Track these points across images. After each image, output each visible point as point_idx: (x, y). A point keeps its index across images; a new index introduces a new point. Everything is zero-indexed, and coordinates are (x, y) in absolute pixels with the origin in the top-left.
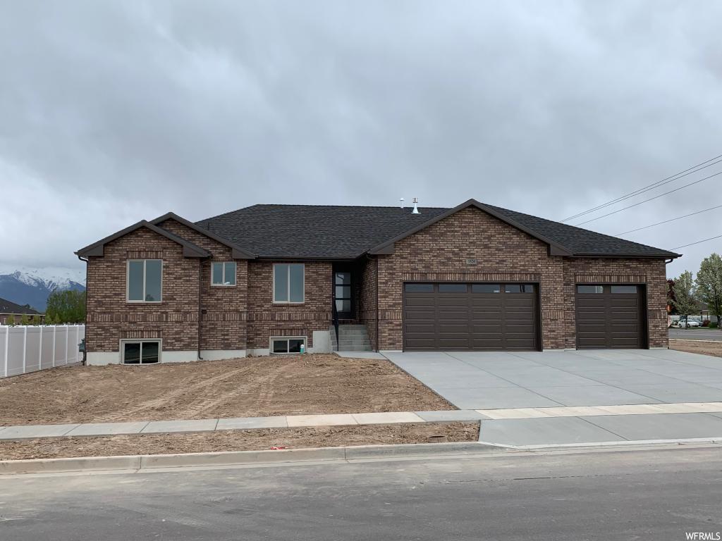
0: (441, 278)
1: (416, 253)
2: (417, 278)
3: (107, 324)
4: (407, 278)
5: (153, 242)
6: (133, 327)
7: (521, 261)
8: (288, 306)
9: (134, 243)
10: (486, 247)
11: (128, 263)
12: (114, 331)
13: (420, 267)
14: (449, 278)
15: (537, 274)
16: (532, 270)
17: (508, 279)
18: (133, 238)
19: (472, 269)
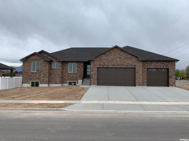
2: (101, 66)
6: (33, 78)
8: (72, 73)
10: (120, 58)
18: (33, 56)
19: (116, 64)
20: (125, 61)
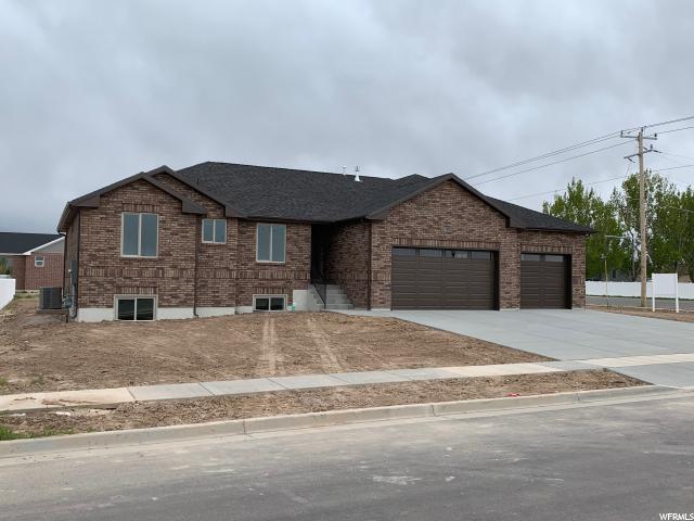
0: (423, 244)
1: (403, 220)
2: (404, 243)
3: (100, 279)
4: (396, 242)
5: (150, 196)
6: (128, 282)
7: (486, 231)
8: (270, 265)
9: (130, 195)
10: (460, 217)
11: (122, 215)
12: (109, 286)
13: (407, 233)
14: (430, 244)
15: (497, 243)
16: (494, 239)
17: (475, 246)
18: (129, 190)
19: (448, 236)
20: (471, 225)
